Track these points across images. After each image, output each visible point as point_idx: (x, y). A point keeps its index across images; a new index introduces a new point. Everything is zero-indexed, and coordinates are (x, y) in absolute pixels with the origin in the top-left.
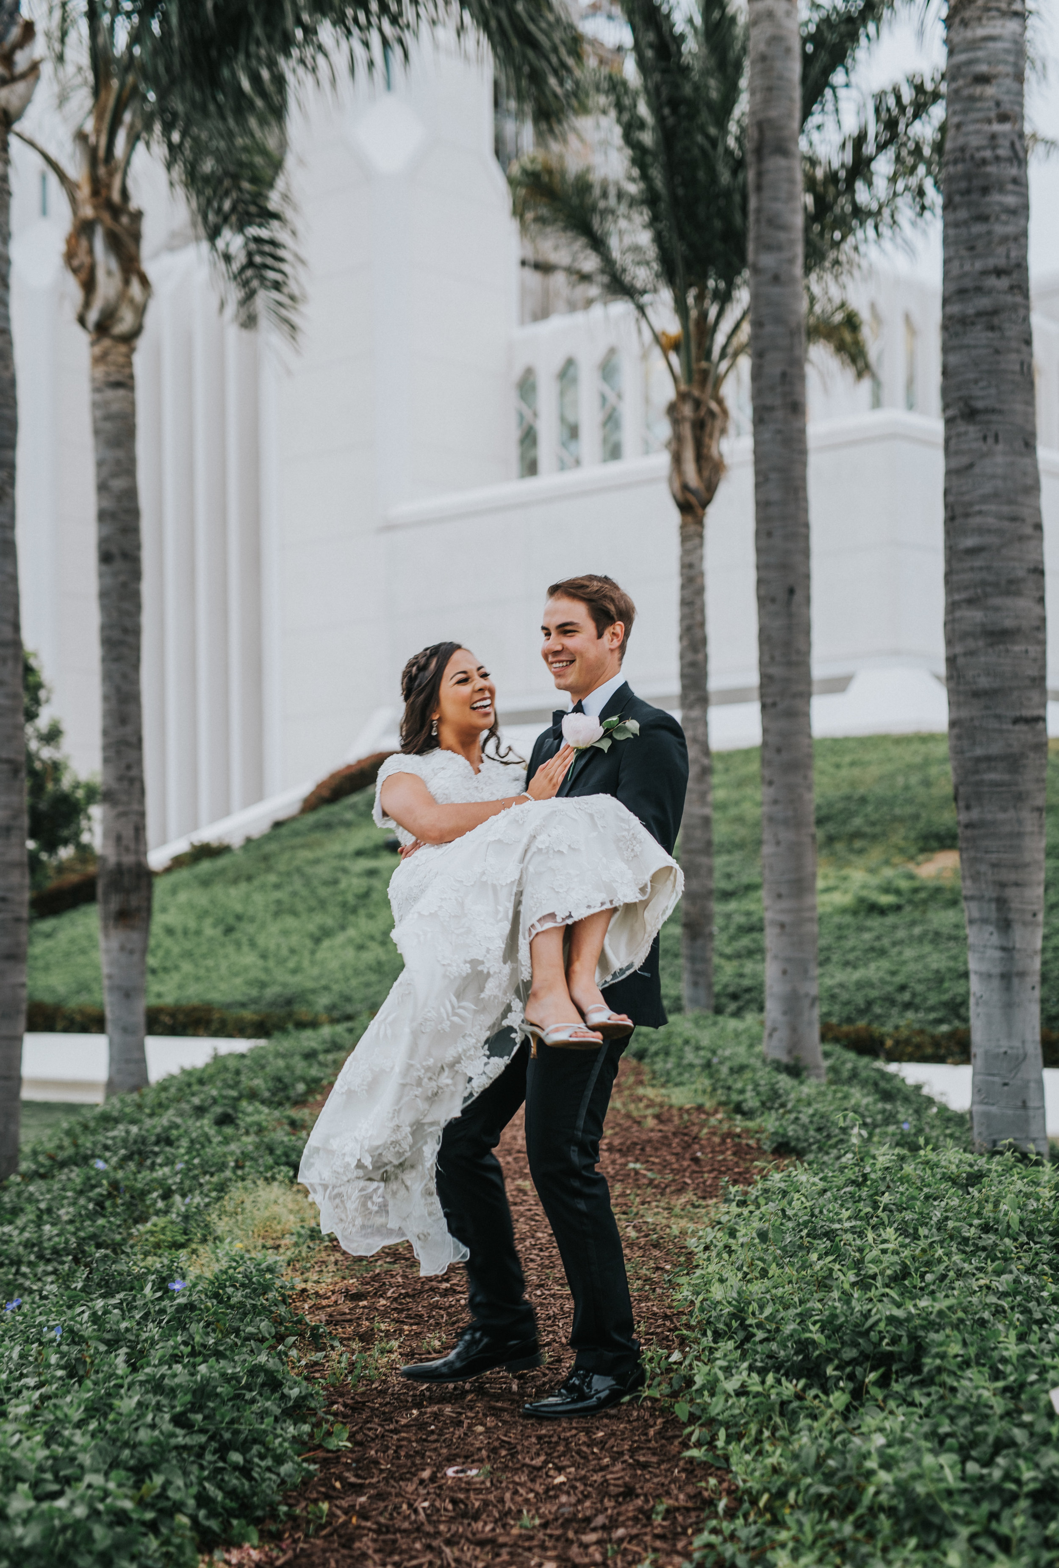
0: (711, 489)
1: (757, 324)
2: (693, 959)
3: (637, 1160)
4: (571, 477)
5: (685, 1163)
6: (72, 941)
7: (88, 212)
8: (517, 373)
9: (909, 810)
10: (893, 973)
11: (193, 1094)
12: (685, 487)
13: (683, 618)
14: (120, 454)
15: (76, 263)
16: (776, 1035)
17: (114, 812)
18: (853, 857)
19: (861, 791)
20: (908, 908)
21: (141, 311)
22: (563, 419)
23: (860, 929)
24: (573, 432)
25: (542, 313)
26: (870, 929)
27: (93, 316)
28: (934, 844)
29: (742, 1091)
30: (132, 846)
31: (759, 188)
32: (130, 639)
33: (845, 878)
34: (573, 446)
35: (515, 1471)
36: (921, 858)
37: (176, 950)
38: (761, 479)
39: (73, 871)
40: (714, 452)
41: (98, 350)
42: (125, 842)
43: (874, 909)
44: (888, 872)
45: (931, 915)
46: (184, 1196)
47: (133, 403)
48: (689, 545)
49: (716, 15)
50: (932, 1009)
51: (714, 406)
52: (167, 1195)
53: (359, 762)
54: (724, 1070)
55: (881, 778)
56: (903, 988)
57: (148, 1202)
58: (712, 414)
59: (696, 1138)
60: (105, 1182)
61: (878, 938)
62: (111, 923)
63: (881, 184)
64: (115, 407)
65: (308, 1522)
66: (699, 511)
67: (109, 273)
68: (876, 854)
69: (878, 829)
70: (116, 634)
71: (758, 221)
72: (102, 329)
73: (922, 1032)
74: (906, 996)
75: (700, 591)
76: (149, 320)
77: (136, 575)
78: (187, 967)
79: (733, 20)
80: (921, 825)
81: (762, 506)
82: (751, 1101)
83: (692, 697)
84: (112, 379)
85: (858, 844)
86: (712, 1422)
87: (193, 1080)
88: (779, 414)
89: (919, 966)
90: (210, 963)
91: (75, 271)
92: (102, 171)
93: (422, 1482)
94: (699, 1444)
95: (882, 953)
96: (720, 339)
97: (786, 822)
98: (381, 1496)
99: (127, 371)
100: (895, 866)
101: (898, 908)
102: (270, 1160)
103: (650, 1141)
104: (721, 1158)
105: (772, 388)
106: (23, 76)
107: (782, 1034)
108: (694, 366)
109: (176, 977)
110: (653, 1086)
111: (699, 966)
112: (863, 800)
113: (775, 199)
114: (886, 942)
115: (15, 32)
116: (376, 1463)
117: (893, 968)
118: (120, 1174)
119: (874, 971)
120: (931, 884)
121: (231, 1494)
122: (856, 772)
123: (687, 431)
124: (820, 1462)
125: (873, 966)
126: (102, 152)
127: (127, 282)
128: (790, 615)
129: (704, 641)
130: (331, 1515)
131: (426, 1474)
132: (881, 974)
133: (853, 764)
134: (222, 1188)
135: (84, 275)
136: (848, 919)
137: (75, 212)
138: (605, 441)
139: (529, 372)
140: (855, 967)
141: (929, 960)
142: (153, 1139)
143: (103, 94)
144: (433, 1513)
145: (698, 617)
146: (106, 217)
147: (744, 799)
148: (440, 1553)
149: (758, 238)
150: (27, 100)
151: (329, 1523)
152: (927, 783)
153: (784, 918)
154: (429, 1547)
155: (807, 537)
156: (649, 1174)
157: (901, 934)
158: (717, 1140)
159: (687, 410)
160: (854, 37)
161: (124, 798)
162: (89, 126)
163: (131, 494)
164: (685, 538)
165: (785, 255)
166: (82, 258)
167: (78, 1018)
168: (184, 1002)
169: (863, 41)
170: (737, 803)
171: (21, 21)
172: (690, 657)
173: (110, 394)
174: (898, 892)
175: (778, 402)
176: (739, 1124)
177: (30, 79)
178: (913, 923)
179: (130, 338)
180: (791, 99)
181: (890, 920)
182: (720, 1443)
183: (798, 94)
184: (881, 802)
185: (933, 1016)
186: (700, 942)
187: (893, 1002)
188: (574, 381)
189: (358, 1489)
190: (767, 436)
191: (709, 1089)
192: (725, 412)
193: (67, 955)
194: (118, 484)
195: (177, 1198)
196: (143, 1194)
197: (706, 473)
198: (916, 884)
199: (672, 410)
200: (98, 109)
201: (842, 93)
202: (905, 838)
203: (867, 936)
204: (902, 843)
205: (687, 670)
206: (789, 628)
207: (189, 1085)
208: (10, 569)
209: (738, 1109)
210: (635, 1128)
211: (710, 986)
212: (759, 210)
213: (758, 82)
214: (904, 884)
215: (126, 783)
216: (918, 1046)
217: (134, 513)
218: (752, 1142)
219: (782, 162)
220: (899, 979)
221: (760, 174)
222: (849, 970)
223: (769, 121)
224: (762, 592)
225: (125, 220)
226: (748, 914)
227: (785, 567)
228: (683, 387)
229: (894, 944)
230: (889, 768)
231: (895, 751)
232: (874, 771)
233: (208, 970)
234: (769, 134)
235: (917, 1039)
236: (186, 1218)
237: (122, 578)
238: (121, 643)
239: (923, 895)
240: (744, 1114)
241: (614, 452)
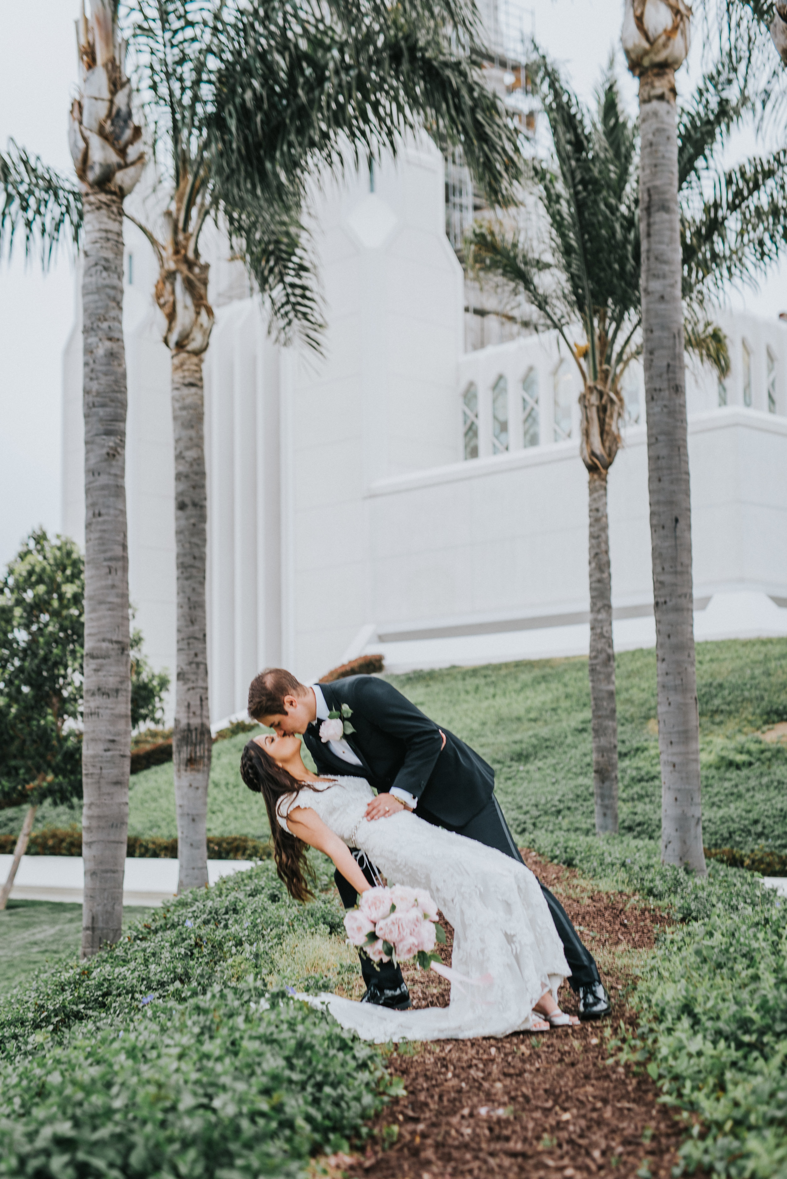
0: (611, 455)
1: (649, 331)
2: (602, 797)
3: (580, 925)
4: (502, 458)
5: (617, 928)
6: (146, 792)
7: (171, 265)
8: (463, 385)
9: (756, 693)
10: (749, 811)
11: (245, 885)
12: (593, 454)
13: (591, 547)
14: (192, 433)
15: (162, 301)
16: (670, 846)
17: (186, 687)
18: (715, 727)
19: (719, 680)
20: (758, 764)
21: (207, 333)
22: (495, 418)
23: (722, 779)
24: (504, 427)
25: (480, 344)
26: (730, 780)
27: (174, 338)
28: (775, 718)
29: (652, 881)
30: (198, 712)
31: (649, 235)
32: (198, 564)
33: (710, 743)
34: (503, 436)
35: (531, 1111)
36: (765, 728)
37: (221, 798)
38: (653, 440)
39: (146, 742)
40: (614, 428)
41: (176, 361)
42: (192, 709)
43: (731, 764)
44: (741, 738)
45: (774, 768)
46: (251, 944)
47: (202, 398)
48: (596, 495)
49: (612, 122)
50: (779, 837)
51: (613, 395)
52: (239, 943)
53: (350, 662)
54: (636, 868)
55: (733, 671)
56: (756, 822)
57: (225, 949)
58: (612, 401)
59: (622, 910)
60: (192, 936)
61: (736, 786)
62: (183, 767)
63: (731, 236)
64: (188, 401)
65: (384, 1140)
66: (603, 471)
67: (186, 307)
68: (731, 725)
69: (732, 707)
70: (188, 560)
71: (648, 258)
72: (180, 346)
73: (772, 854)
74: (759, 828)
75: (605, 528)
76: (213, 340)
77: (203, 518)
78: (228, 810)
79: (624, 125)
80: (764, 704)
81: (654, 460)
82: (660, 886)
83: (599, 604)
84: (187, 381)
85: (718, 718)
86: (677, 1078)
87: (244, 876)
88: (666, 394)
89: (768, 806)
90: (245, 807)
91: (162, 306)
92: (181, 237)
93: (463, 1117)
94: (669, 1093)
95: (740, 796)
96: (617, 348)
97: (675, 689)
98: (434, 1125)
99: (197, 375)
100: (746, 734)
101: (750, 764)
102: (312, 921)
103: (588, 913)
104: (642, 924)
105: (660, 376)
106: (133, 163)
107: (675, 845)
108: (598, 368)
109: (221, 817)
110: (585, 878)
111: (607, 802)
112: (721, 686)
113: (661, 242)
114: (742, 788)
115: (128, 133)
116: (426, 1104)
117: (749, 808)
118: (202, 932)
119: (734, 809)
120: (773, 746)
121: (327, 1116)
122: (715, 666)
123: (594, 414)
124: (772, 1095)
125: (732, 806)
126: (181, 225)
127: (198, 313)
128: (676, 538)
129: (608, 564)
130: (400, 1135)
131: (466, 1111)
132: (739, 811)
133: (712, 660)
134: (279, 937)
135: (168, 309)
136: (713, 772)
137: (162, 266)
138: (526, 433)
139: (471, 384)
140: (719, 807)
141: (774, 802)
142: (223, 910)
143: (182, 184)
144: (475, 1136)
145: (603, 546)
146: (184, 268)
147: (632, 687)
148: (485, 1162)
149: (648, 270)
150: (136, 181)
151: (399, 1140)
152: (768, 674)
153: (676, 759)
154: (476, 1158)
155: (688, 482)
156: (591, 934)
157: (752, 783)
158: (638, 913)
159: (594, 399)
160: (712, 135)
161: (193, 677)
162: (173, 207)
163: (199, 462)
164: (592, 491)
165: (668, 282)
166: (167, 297)
167: (151, 846)
168: (226, 835)
169: (718, 137)
170: (627, 690)
171: (132, 125)
172: (598, 575)
173: (186, 391)
174: (749, 753)
175: (665, 385)
176: (652, 903)
177: (139, 165)
178: (762, 775)
179: (199, 353)
180: (672, 173)
181: (745, 772)
182: (687, 1091)
183: (676, 169)
184: (734, 688)
185: (779, 842)
186: (607, 784)
187: (749, 832)
188: (505, 390)
189: (416, 1120)
190: (657, 409)
191: (626, 881)
192: (621, 400)
193: (143, 802)
194: (191, 454)
195: (246, 946)
196: (221, 945)
197: (607, 444)
198: (763, 747)
199: (583, 398)
200: (177, 196)
201: (703, 174)
202: (754, 714)
203: (727, 784)
204: (750, 717)
205: (595, 585)
206: (675, 547)
207: (243, 880)
208: (120, 507)
209: (650, 892)
210: (575, 904)
211: (616, 817)
212: (648, 251)
213: (647, 161)
214: (754, 747)
215: (194, 666)
216: (769, 864)
217: (202, 474)
218: (664, 915)
219: (665, 216)
220: (753, 816)
221: (649, 225)
222: (715, 808)
223: (655, 187)
224: (655, 522)
225: (197, 270)
226: (638, 769)
227: (671, 503)
228: (590, 383)
229: (748, 790)
230: (739, 663)
231: (742, 651)
232: (728, 666)
233: (244, 811)
234: (655, 197)
235: (768, 859)
236: (257, 956)
237: (192, 521)
238: (192, 566)
239: (768, 754)
240: (655, 896)
241: (533, 440)
